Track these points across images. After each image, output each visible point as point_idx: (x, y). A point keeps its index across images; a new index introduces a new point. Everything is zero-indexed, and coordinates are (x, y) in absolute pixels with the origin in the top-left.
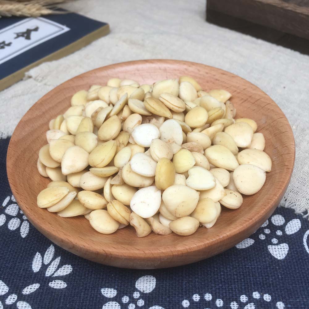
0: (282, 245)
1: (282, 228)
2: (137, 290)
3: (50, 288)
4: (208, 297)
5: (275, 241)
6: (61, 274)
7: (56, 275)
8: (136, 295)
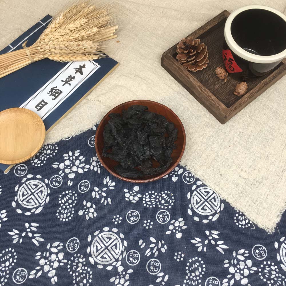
0: (176, 177)
1: (177, 172)
2: (134, 190)
3: (110, 189)
4: (153, 192)
5: (174, 176)
6: (112, 185)
7: (111, 185)
8: (134, 191)
